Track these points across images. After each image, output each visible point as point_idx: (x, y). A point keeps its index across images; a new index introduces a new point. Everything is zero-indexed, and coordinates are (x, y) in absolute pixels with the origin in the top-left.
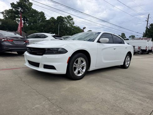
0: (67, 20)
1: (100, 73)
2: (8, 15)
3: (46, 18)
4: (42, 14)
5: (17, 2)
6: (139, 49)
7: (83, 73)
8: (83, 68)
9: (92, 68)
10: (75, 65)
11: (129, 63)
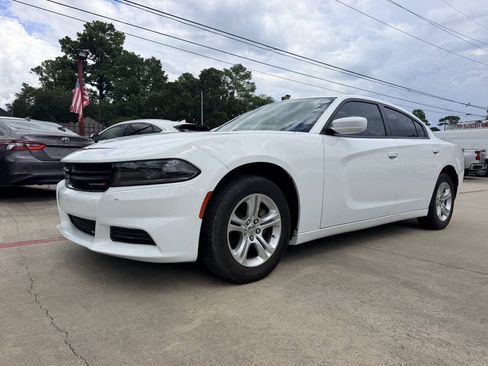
0: (232, 78)
1: (339, 251)
2: (53, 77)
3: (166, 78)
4: (155, 65)
5: (79, 35)
6: (478, 158)
7: (269, 255)
8: (268, 234)
9: (305, 233)
10: (233, 223)
11: (448, 207)
